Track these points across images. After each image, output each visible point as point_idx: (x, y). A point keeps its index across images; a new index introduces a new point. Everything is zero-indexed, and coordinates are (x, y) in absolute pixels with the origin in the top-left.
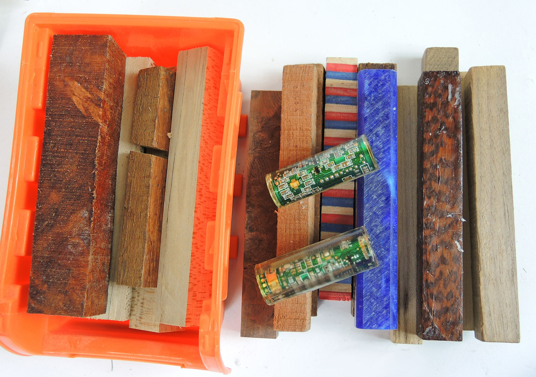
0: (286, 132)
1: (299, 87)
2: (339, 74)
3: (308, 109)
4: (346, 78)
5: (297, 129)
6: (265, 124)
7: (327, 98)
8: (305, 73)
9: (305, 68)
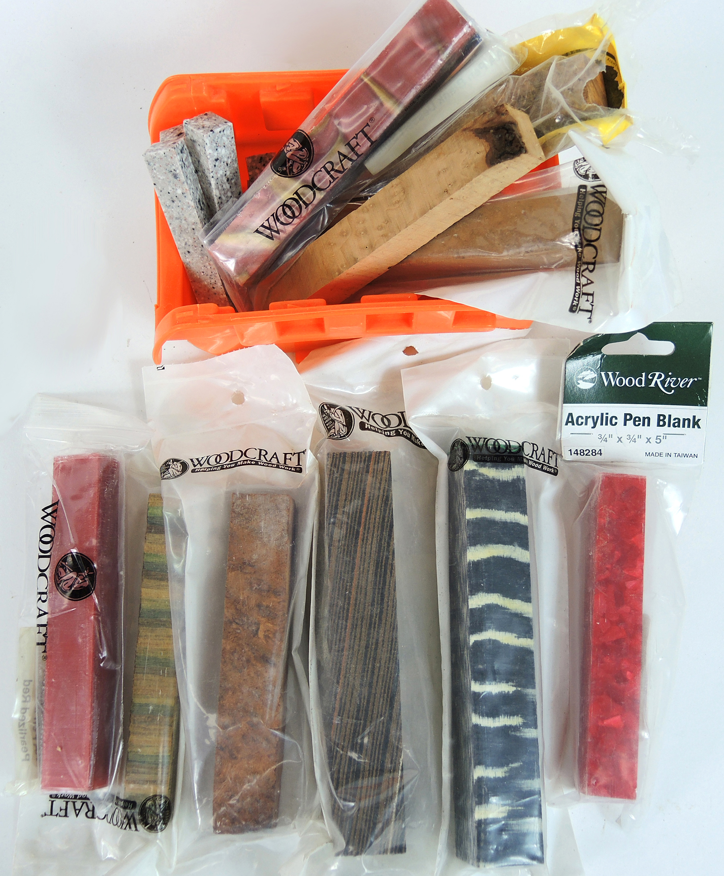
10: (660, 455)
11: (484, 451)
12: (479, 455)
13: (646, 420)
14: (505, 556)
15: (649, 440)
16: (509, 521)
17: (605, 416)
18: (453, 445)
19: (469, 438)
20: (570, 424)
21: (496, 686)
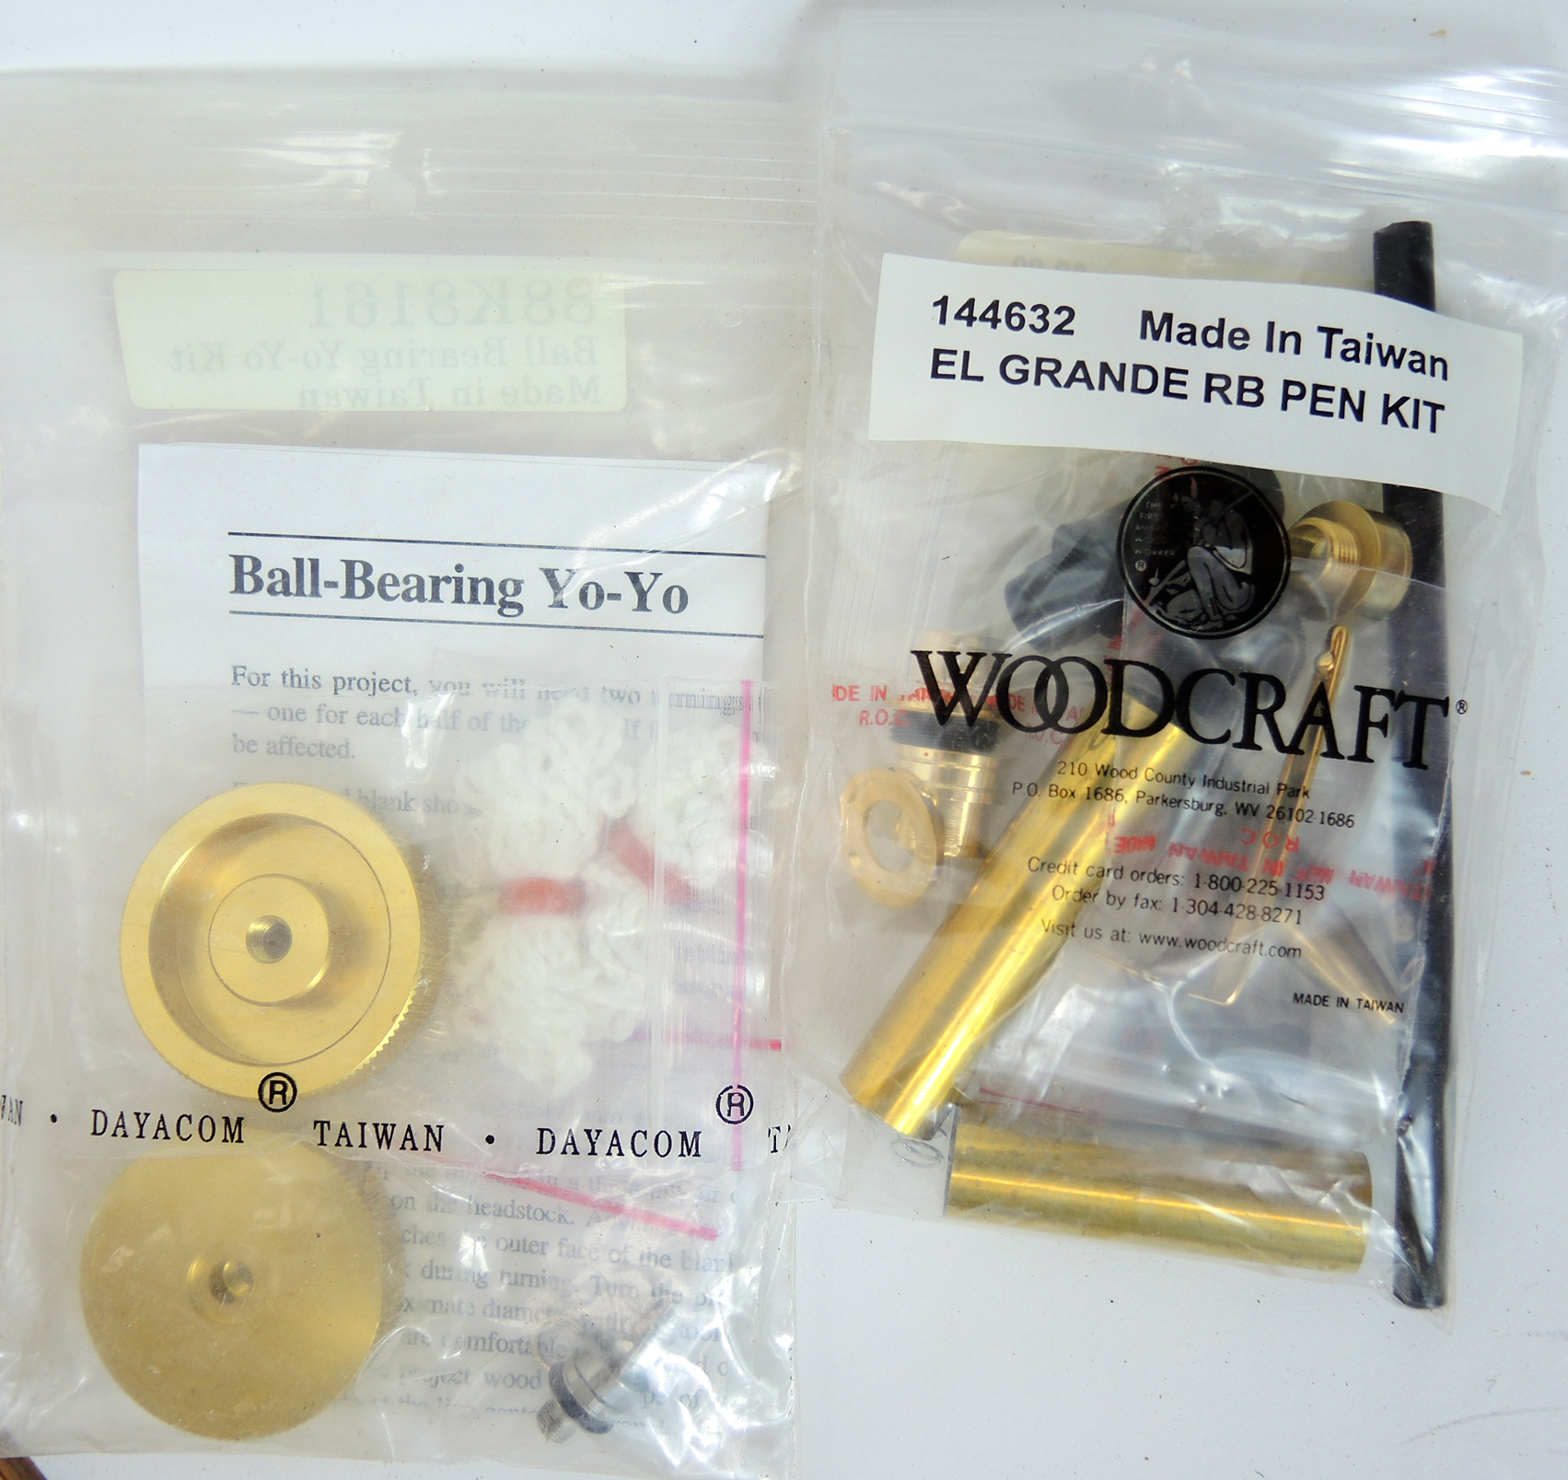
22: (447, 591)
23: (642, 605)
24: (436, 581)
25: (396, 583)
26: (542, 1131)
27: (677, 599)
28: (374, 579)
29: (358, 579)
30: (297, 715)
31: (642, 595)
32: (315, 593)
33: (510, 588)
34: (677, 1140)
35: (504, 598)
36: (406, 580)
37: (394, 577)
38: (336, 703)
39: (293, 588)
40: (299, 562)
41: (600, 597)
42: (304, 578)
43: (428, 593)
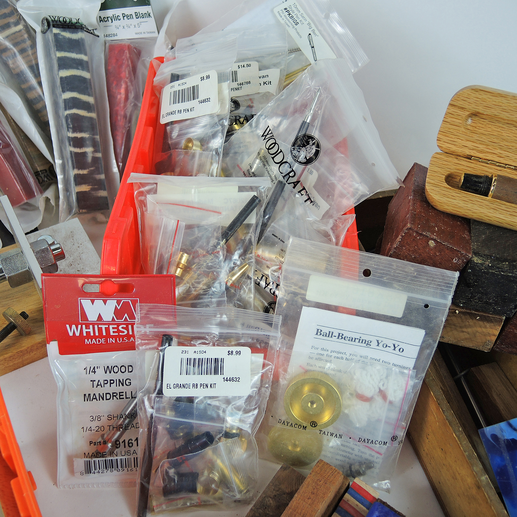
0: (291, 510)
1: (322, 482)
2: (358, 496)
3: (318, 504)
4: (362, 502)
5: (300, 514)
6: (278, 494)
7: (339, 508)
8: (332, 475)
9: (334, 471)
10: (141, 33)
11: (59, 23)
12: (56, 24)
13: (131, 16)
14: (78, 75)
15: (135, 26)
16: (78, 58)
17: (114, 16)
18: (42, 21)
19: (50, 16)
20: (102, 22)
21: (80, 134)
22: (357, 341)
23: (394, 350)
24: (355, 339)
25: (347, 338)
26: (360, 438)
27: (402, 350)
28: (343, 337)
29: (340, 336)
30: (323, 355)
31: (395, 348)
32: (331, 337)
33: (369, 342)
34: (383, 443)
35: (368, 343)
36: (350, 338)
37: (347, 337)
38: (331, 354)
39: (327, 336)
40: (330, 332)
41: (387, 346)
42: (330, 335)
43: (353, 340)
